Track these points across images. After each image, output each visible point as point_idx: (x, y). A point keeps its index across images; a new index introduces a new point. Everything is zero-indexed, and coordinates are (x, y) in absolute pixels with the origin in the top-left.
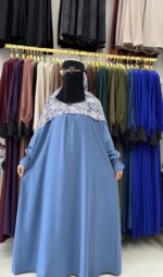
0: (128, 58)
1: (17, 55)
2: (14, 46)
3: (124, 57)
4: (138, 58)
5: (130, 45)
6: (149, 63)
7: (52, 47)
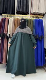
0: (35, 16)
1: (5, 17)
2: (4, 15)
3: (33, 16)
4: (38, 16)
5: (35, 13)
6: (41, 17)
7: (15, 14)
